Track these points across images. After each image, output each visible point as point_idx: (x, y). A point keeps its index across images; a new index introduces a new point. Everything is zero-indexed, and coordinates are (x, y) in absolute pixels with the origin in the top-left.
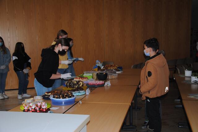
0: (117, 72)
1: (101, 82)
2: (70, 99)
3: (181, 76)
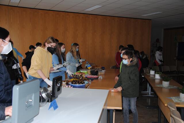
0: (103, 71)
1: (95, 76)
3: (148, 74)
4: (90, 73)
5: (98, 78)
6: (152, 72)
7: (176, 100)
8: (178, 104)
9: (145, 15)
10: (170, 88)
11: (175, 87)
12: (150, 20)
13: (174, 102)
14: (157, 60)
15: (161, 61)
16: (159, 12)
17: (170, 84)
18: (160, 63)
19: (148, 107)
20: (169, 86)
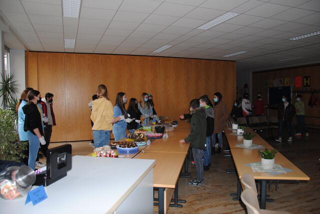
0: (173, 126)
1: (160, 134)
2: (134, 148)
3: (229, 129)
4: (154, 130)
5: (162, 136)
6: (235, 126)
7: (256, 169)
8: (259, 174)
9: (227, 56)
10: (252, 148)
11: (260, 146)
12: (235, 61)
13: (254, 171)
14: (244, 109)
15: (249, 110)
16: (243, 52)
17: (253, 143)
18: (248, 113)
19: (228, 171)
20: (252, 146)
